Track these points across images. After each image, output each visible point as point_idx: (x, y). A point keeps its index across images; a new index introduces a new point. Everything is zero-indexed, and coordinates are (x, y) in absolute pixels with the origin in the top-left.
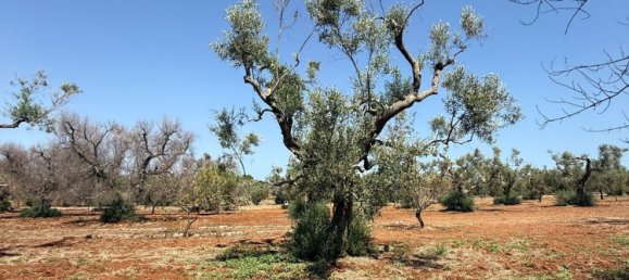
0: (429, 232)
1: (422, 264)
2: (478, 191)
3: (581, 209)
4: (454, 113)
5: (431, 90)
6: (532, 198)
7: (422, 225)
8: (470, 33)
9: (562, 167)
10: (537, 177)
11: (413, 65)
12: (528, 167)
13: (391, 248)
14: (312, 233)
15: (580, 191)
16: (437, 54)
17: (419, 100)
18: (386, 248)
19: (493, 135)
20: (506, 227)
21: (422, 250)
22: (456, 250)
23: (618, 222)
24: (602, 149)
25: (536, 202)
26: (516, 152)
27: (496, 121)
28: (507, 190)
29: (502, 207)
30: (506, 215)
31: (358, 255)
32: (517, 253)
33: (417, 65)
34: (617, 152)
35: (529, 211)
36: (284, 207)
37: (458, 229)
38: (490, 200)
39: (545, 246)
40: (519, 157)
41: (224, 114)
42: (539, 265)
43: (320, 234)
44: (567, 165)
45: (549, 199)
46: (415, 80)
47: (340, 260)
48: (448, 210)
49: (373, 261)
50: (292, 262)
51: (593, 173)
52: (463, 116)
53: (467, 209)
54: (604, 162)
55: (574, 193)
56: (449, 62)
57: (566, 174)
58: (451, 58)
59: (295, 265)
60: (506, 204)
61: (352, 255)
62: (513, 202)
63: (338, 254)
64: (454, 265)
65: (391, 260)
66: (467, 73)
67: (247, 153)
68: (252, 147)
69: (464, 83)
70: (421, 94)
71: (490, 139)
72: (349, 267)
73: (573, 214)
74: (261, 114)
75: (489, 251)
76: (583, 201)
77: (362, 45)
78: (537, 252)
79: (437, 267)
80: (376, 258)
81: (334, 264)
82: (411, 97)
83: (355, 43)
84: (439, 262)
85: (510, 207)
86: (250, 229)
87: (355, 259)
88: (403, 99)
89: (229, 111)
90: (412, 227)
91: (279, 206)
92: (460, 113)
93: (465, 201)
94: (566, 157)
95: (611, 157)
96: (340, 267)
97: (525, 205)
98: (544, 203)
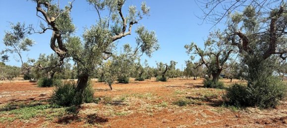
0: (114, 92)
1: (117, 104)
2: (131, 75)
3: (163, 82)
4: (139, 44)
5: (128, 33)
6: (148, 78)
7: (111, 89)
8: (145, 12)
9: (159, 67)
10: (151, 71)
11: (123, 20)
12: (148, 66)
13: (102, 99)
14: (67, 93)
15: (163, 76)
16: (131, 18)
17: (124, 36)
18: (100, 99)
19: (151, 55)
20: (142, 89)
21: (115, 99)
22: (129, 98)
23: (174, 86)
24: (171, 62)
25: (149, 80)
26: (146, 61)
27: (152, 49)
28: (140, 75)
29: (138, 81)
30: (140, 84)
31: (89, 102)
32: (149, 98)
33: (125, 21)
34: (175, 63)
35: (148, 83)
36: (31, 82)
37: (125, 90)
38: (133, 79)
39: (157, 95)
40: (147, 63)
41: (18, 26)
42: (157, 101)
43: (71, 93)
44: (161, 67)
45: (153, 79)
46: (124, 27)
47: (82, 105)
48: (119, 83)
49: (96, 104)
50: (56, 108)
51: (168, 70)
52: (142, 45)
53: (127, 83)
54: (171, 66)
55: (161, 77)
56: (136, 22)
57: (160, 70)
58: (137, 21)
59: (59, 109)
60: (139, 80)
61: (87, 102)
62: (142, 80)
63: (81, 103)
64: (130, 103)
65: (105, 103)
66: (146, 29)
67: (24, 50)
68: (28, 47)
69: (144, 33)
70: (125, 33)
71: (150, 55)
72: (87, 108)
73: (161, 84)
74: (45, 30)
75: (140, 97)
76: (164, 80)
77: (105, 7)
78: (155, 97)
79: (124, 105)
80: (97, 103)
81: (80, 107)
82: (122, 34)
83: (103, 5)
84: (123, 103)
85: (141, 82)
86: (15, 94)
87: (88, 104)
88: (118, 35)
89: (21, 25)
90: (107, 90)
91: (28, 81)
92: (141, 44)
93: (126, 80)
94: (161, 64)
95: (173, 65)
96: (83, 108)
97: (146, 81)
98: (151, 80)
